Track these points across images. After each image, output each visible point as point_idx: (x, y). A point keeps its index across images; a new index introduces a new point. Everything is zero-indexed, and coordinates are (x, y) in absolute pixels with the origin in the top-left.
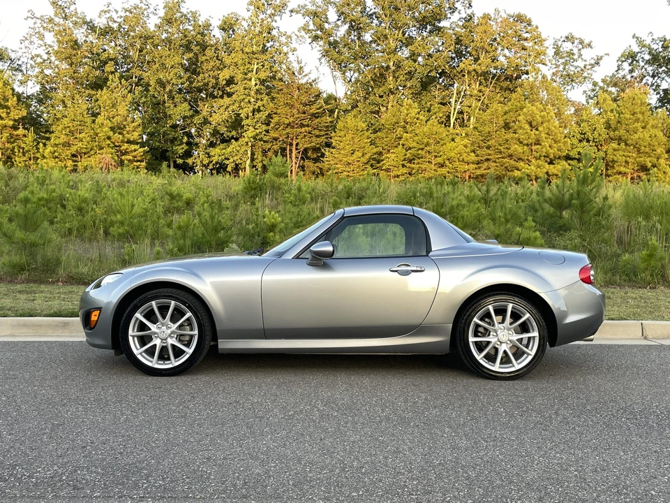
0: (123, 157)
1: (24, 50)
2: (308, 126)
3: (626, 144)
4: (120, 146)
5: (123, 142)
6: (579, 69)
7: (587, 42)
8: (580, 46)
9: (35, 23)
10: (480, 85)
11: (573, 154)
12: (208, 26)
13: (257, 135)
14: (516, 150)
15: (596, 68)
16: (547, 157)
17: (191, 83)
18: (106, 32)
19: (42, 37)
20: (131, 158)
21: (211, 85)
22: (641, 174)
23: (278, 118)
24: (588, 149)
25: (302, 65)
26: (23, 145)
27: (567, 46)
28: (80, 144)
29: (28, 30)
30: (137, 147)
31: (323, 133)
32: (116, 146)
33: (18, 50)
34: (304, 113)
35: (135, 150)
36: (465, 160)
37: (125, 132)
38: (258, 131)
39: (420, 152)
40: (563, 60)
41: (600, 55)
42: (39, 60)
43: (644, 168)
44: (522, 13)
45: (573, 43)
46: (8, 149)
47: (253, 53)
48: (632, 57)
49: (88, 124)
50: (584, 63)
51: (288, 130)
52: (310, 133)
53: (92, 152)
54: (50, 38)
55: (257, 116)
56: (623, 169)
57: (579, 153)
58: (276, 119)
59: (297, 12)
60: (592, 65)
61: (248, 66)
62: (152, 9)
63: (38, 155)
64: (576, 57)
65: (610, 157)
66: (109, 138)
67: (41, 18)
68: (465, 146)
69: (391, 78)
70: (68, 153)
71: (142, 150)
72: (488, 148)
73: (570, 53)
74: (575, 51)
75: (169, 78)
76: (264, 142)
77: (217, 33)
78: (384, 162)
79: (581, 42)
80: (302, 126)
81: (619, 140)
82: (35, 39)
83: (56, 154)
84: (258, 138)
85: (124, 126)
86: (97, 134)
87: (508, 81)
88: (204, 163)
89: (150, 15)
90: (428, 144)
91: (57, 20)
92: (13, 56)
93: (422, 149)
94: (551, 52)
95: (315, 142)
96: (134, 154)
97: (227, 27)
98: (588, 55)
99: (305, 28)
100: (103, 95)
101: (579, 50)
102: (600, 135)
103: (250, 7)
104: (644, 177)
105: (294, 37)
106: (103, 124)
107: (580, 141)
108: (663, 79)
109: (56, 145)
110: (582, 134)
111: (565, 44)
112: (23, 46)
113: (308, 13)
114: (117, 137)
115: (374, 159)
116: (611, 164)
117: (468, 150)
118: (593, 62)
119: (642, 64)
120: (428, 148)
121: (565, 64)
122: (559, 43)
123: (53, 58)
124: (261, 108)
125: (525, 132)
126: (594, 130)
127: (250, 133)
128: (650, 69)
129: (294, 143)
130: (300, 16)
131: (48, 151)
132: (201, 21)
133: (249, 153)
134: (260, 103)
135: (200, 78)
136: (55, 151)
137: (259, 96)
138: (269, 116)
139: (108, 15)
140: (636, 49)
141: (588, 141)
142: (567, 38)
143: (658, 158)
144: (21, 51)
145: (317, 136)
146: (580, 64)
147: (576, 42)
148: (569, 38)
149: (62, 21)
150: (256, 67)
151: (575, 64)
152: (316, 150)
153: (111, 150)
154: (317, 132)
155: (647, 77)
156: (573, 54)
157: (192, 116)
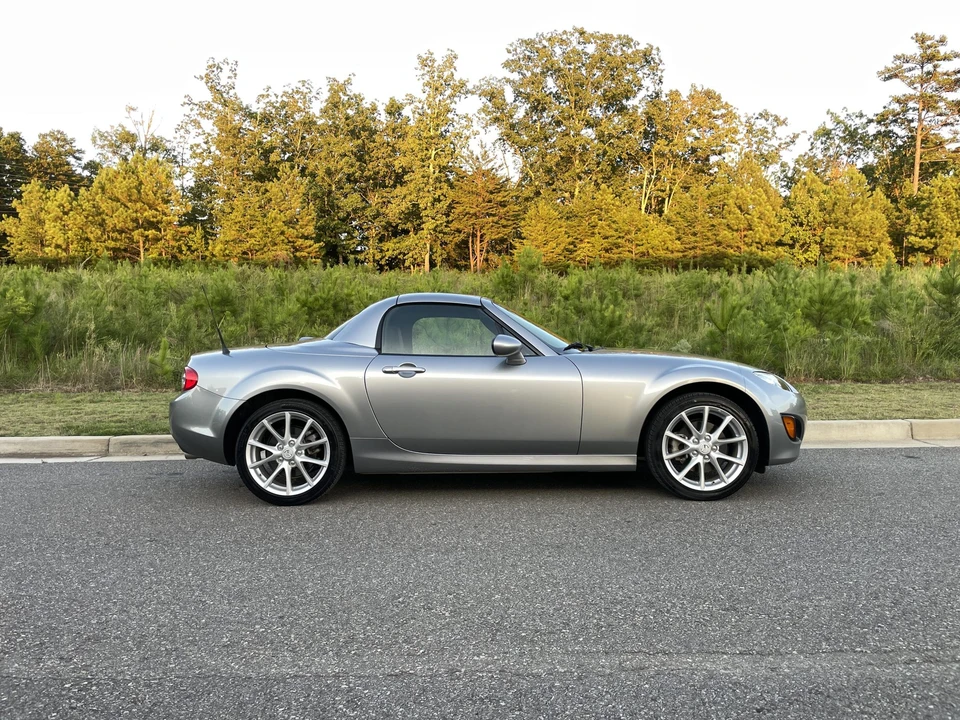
0: (298, 254)
1: (178, 140)
2: (494, 215)
3: (846, 228)
4: (293, 242)
5: (297, 237)
6: (773, 148)
7: (782, 119)
8: (775, 124)
9: (192, 110)
10: (674, 167)
11: (787, 239)
12: (374, 109)
13: (437, 226)
14: (725, 237)
15: (792, 147)
16: (759, 243)
17: (363, 171)
18: (266, 120)
19: (197, 124)
20: (306, 254)
21: (382, 173)
22: (860, 259)
23: (462, 208)
24: (803, 234)
25: (486, 149)
26: (190, 243)
27: (761, 124)
28: (253, 240)
29: (183, 118)
30: (312, 242)
31: (510, 222)
32: (290, 242)
33: (172, 140)
34: (490, 201)
35: (310, 246)
36: (670, 248)
37: (298, 227)
38: (438, 222)
39: (619, 240)
40: (757, 139)
41: (797, 133)
42: (199, 151)
43: (864, 254)
44: (711, 89)
45: (767, 120)
46: (173, 247)
47: (432, 138)
48: (827, 133)
49: (260, 218)
50: (779, 142)
51: (473, 221)
52: (496, 223)
53: (265, 249)
54: (208, 125)
55: (438, 205)
56: (841, 254)
57: (792, 238)
58: (459, 209)
59: (473, 93)
60: (788, 144)
61: (426, 152)
62: (314, 94)
63: (207, 253)
64: (770, 135)
65: (827, 242)
66: (282, 233)
67: (199, 105)
68: (670, 233)
69: (577, 162)
70: (239, 250)
71: (317, 245)
72: (695, 234)
73: (764, 131)
74: (770, 129)
75: (339, 167)
76: (445, 233)
77: (383, 117)
78: (579, 252)
79: (776, 119)
80: (489, 215)
81: (836, 223)
82: (190, 127)
83: (227, 252)
84: (438, 229)
85: (297, 220)
86: (270, 229)
87: (699, 162)
88: (377, 258)
89: (313, 99)
90: (628, 232)
91: (215, 105)
92: (169, 146)
93: (623, 237)
94: (743, 130)
95: (503, 233)
96: (309, 250)
97: (394, 110)
98: (783, 133)
99: (484, 110)
100: (273, 187)
101: (774, 127)
102: (815, 218)
103: (426, 88)
104: (865, 262)
105: (475, 120)
106: (275, 218)
107: (793, 225)
108: (859, 157)
109: (227, 242)
110: (795, 217)
111: (758, 121)
112: (178, 135)
113: (483, 94)
114: (290, 232)
115: (567, 250)
116: (828, 250)
117: (674, 237)
118: (788, 140)
119: (837, 142)
120: (628, 237)
121: (760, 142)
122: (752, 121)
123: (213, 149)
124: (442, 197)
125: (735, 218)
126: (808, 214)
127: (429, 225)
128: (845, 148)
129: (479, 234)
130: (476, 97)
131: (218, 248)
132: (366, 104)
133: (428, 246)
134: (439, 192)
135: (370, 166)
136: (226, 249)
137: (438, 185)
138: (450, 207)
139: (267, 100)
140: (830, 125)
141: (801, 225)
142: (761, 114)
143: (879, 243)
144: (175, 141)
145: (504, 227)
146: (775, 142)
147: (771, 119)
148: (764, 115)
149: (220, 108)
150: (434, 152)
151: (769, 143)
152: (502, 241)
153: (285, 246)
154: (504, 222)
155: (843, 156)
156: (767, 132)
157: (364, 208)
